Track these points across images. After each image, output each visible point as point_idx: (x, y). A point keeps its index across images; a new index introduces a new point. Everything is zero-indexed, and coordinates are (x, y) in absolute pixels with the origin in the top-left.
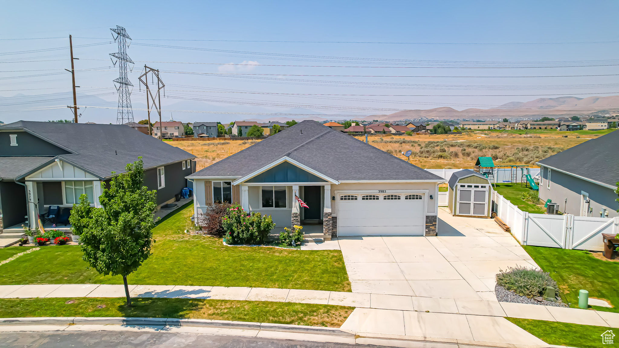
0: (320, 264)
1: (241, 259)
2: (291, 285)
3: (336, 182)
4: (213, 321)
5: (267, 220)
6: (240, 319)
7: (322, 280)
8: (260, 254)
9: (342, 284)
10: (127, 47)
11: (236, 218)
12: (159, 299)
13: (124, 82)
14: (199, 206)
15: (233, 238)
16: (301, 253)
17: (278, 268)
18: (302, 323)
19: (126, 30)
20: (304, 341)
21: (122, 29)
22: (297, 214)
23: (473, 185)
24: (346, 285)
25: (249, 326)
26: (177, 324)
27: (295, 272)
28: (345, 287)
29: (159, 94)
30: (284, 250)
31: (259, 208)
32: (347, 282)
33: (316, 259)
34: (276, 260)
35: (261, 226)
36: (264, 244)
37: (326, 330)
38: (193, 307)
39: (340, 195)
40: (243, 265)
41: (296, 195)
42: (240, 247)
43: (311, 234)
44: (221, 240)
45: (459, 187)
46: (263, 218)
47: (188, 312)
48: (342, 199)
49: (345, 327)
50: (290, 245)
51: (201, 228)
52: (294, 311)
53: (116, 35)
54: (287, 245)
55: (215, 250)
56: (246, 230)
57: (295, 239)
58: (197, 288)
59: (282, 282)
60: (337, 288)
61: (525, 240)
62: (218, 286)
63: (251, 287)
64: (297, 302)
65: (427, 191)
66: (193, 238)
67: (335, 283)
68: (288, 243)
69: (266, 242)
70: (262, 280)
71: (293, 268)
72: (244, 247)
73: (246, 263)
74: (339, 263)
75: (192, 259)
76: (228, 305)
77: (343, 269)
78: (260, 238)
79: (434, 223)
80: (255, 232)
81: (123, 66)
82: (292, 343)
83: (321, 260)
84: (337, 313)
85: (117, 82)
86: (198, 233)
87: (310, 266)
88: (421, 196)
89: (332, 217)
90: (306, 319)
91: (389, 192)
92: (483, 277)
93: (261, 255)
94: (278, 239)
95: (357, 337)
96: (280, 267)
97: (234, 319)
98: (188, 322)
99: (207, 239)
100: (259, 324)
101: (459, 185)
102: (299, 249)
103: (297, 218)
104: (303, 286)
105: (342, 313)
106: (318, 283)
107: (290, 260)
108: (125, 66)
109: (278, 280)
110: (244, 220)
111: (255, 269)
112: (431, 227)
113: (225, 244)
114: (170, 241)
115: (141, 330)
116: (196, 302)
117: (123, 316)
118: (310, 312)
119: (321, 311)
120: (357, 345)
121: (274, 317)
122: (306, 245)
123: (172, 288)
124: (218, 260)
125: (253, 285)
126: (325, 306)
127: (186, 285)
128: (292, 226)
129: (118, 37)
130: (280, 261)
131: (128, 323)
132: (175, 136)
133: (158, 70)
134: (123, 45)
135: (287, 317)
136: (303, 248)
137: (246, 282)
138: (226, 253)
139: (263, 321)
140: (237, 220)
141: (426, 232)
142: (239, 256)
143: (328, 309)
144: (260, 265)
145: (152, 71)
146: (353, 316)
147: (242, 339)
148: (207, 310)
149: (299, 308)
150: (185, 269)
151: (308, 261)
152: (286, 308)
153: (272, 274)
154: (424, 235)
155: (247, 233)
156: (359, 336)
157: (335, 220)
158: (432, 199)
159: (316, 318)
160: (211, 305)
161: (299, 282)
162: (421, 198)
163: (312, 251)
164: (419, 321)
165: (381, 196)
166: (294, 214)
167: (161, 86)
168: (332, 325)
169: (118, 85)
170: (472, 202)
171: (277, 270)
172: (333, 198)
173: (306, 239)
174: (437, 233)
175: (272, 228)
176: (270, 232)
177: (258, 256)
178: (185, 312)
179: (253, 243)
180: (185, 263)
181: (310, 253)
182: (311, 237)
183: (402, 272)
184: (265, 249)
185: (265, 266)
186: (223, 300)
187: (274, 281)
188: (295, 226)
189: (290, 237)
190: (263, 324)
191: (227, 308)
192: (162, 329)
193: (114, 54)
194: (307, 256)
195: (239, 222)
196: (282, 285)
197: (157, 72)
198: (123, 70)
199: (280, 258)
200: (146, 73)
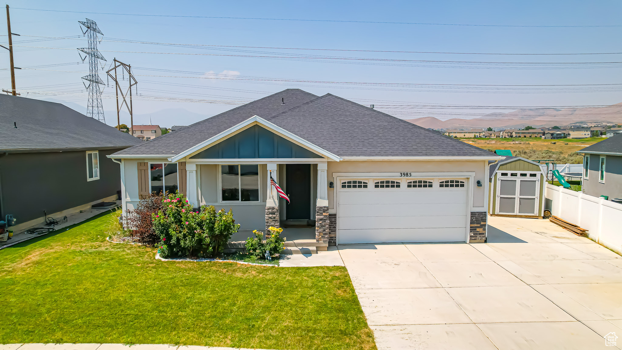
0: (312, 292)
1: (174, 283)
2: (257, 340)
3: (336, 158)
5: (224, 218)
7: (318, 326)
8: (210, 274)
9: (356, 336)
11: (173, 214)
13: (94, 80)
14: (128, 199)
15: (170, 247)
16: (280, 273)
17: (237, 301)
19: (97, 23)
21: (93, 23)
22: (273, 208)
23: (519, 173)
24: (364, 337)
27: (267, 309)
28: (363, 342)
29: (131, 91)
30: (252, 267)
31: (216, 202)
32: (366, 330)
33: (305, 284)
34: (235, 286)
35: (215, 228)
36: (220, 257)
39: (340, 180)
40: (174, 296)
41: (271, 177)
42: (179, 263)
43: (296, 241)
44: (154, 252)
45: (499, 176)
46: (218, 214)
48: (344, 186)
50: (263, 258)
51: (132, 234)
53: (85, 29)
54: (258, 259)
55: (136, 268)
56: (190, 234)
57: (271, 248)
59: (239, 332)
62: (112, 342)
65: (473, 174)
66: (114, 248)
67: (344, 333)
68: (258, 255)
69: (225, 254)
70: (202, 327)
71: (263, 302)
72: (186, 262)
73: (181, 291)
74: (345, 291)
75: (88, 285)
77: (355, 301)
78: (214, 248)
79: (482, 223)
80: (206, 237)
81: (93, 62)
83: (314, 286)
85: (87, 79)
86: (124, 240)
87: (295, 296)
88: (464, 182)
89: (330, 215)
91: (416, 176)
93: (211, 276)
94: (244, 249)
96: (241, 301)
101: (499, 172)
102: (276, 266)
103: (274, 216)
106: (310, 334)
107: (259, 286)
108: (96, 62)
109: (232, 329)
110: (187, 218)
111: (195, 303)
112: (478, 230)
113: (158, 257)
114: (74, 252)
122: (288, 259)
124: (135, 286)
125: (183, 340)
128: (266, 228)
129: (87, 30)
130: (242, 288)
133: (130, 65)
134: (93, 40)
136: (283, 263)
137: (171, 331)
138: (152, 273)
140: (175, 218)
141: (471, 236)
142: (172, 278)
144: (205, 295)
145: (123, 66)
150: (65, 304)
151: (292, 287)
153: (224, 315)
154: (468, 241)
155: (192, 239)
157: (333, 220)
158: (481, 186)
161: (274, 333)
162: (462, 186)
163: (299, 268)
165: (404, 183)
166: (269, 209)
167: (133, 82)
169: (87, 83)
170: (517, 196)
171: (234, 304)
172: (331, 185)
173: (289, 248)
174: (486, 239)
175: (234, 230)
176: (230, 238)
177: (204, 277)
179: (202, 255)
180: (71, 293)
181: (295, 272)
182: (296, 245)
184: (220, 265)
185: (213, 297)
187: (224, 330)
188: (270, 228)
189: (262, 245)
193: (83, 48)
194: (290, 278)
195: (179, 221)
196: (240, 340)
197: (128, 68)
198: (93, 66)
199: (242, 282)
200: (116, 67)
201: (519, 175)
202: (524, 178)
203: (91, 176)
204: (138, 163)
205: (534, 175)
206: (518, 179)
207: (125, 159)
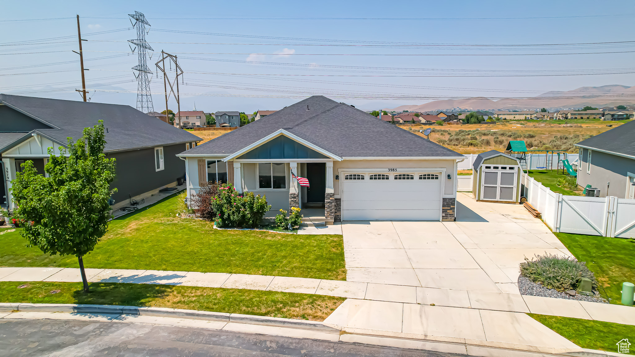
0: (315, 249)
1: (227, 242)
2: (277, 272)
3: (338, 159)
4: (176, 310)
5: (260, 201)
6: (208, 308)
7: (314, 267)
8: (250, 238)
9: (336, 272)
10: (146, 34)
11: (226, 198)
12: (123, 285)
13: (142, 69)
14: (192, 186)
15: (224, 220)
16: (296, 238)
17: (267, 253)
18: (279, 315)
19: (145, 15)
20: (277, 336)
21: (141, 15)
22: (295, 194)
23: (500, 166)
24: (340, 272)
25: (217, 317)
26: (136, 313)
27: (285, 257)
28: (339, 275)
29: (177, 81)
30: (278, 234)
31: (255, 189)
32: (343, 269)
33: (311, 244)
34: (266, 245)
35: (254, 208)
36: (257, 228)
37: (306, 324)
38: (159, 294)
39: (344, 174)
40: (228, 250)
41: (292, 173)
42: (229, 231)
43: (311, 218)
44: (212, 224)
45: (484, 168)
46: (256, 198)
47: (150, 299)
48: (346, 179)
49: (331, 321)
50: (287, 229)
51: (194, 212)
52: (273, 301)
53: (134, 21)
54: (283, 229)
55: (201, 234)
56: (237, 211)
57: (292, 222)
58: (170, 273)
59: (267, 268)
60: (330, 276)
61: (558, 227)
62: (194, 271)
63: (231, 273)
64: (280, 290)
65: (445, 170)
66: (183, 221)
67: (329, 270)
68: (283, 226)
69: (261, 226)
70: (246, 266)
71: (283, 254)
72: (234, 231)
73: (232, 247)
74: (337, 249)
75: (173, 243)
76: (199, 293)
77: (342, 254)
78: (253, 221)
79: (452, 207)
80: (248, 214)
81: (142, 52)
82: (262, 338)
83: (318, 245)
84: (323, 304)
85: (136, 70)
86: (189, 216)
87: (304, 251)
88: (438, 176)
89: (336, 199)
90: (285, 310)
91: (401, 171)
92: (505, 266)
93: (251, 239)
94: (274, 223)
95: (343, 332)
96: (269, 253)
97: (201, 308)
98: (147, 311)
99: (198, 222)
100: (228, 315)
101: (484, 166)
102: (295, 234)
103: (295, 199)
104: (290, 274)
105: (330, 304)
106: (309, 270)
107: (282, 245)
108: (144, 53)
109: (262, 267)
110: (235, 200)
111: (241, 253)
112: (448, 211)
113: (215, 227)
114: (157, 224)
115: (92, 319)
116: (163, 289)
117: (75, 303)
118: (292, 302)
119: (305, 301)
120: (341, 342)
121: (248, 307)
122: (304, 229)
123: (142, 273)
124: (203, 243)
125: (234, 271)
126: (311, 296)
127: (159, 270)
128: (290, 208)
129: (136, 23)
130: (270, 246)
131: (79, 311)
132: (197, 126)
133: (176, 56)
134: (141, 32)
135: (263, 307)
136: (300, 232)
137: (227, 267)
138: (213, 236)
139: (234, 312)
140: (227, 200)
141: (443, 216)
142: (226, 240)
143: (314, 299)
144: (247, 249)
145: (170, 57)
146: (341, 309)
147: (204, 332)
148: (174, 297)
149: (279, 297)
150: (163, 252)
151: (303, 246)
152: (264, 298)
153: (259, 259)
154: (441, 221)
155: (238, 215)
156: (345, 332)
157: (338, 203)
158: (450, 178)
159: (298, 309)
160: (178, 293)
161: (287, 269)
162: (437, 178)
163: (310, 235)
164: (421, 316)
165: (392, 175)
166: (291, 195)
167: (179, 72)
168: (315, 317)
169: (137, 73)
170: (499, 185)
171: (265, 255)
172: (337, 177)
173: (306, 222)
174: (455, 218)
175: (267, 209)
176: (264, 214)
177: (246, 239)
178: (147, 300)
179: (245, 226)
180: (164, 247)
181: (308, 238)
182: (311, 220)
183: (409, 259)
184: (257, 233)
185: (252, 250)
186: (194, 287)
187: (258, 267)
188: (292, 208)
189: (286, 220)
190: (233, 315)
191: (196, 296)
192: (116, 318)
193: (133, 40)
194: (303, 241)
195: (229, 202)
196: (267, 272)
197: (175, 58)
198: (142, 57)
199: (271, 242)
200: (164, 59)
201: (500, 168)
202: (504, 171)
203: (158, 167)
204: (198, 160)
205: (513, 168)
206: (500, 171)
207: (189, 158)
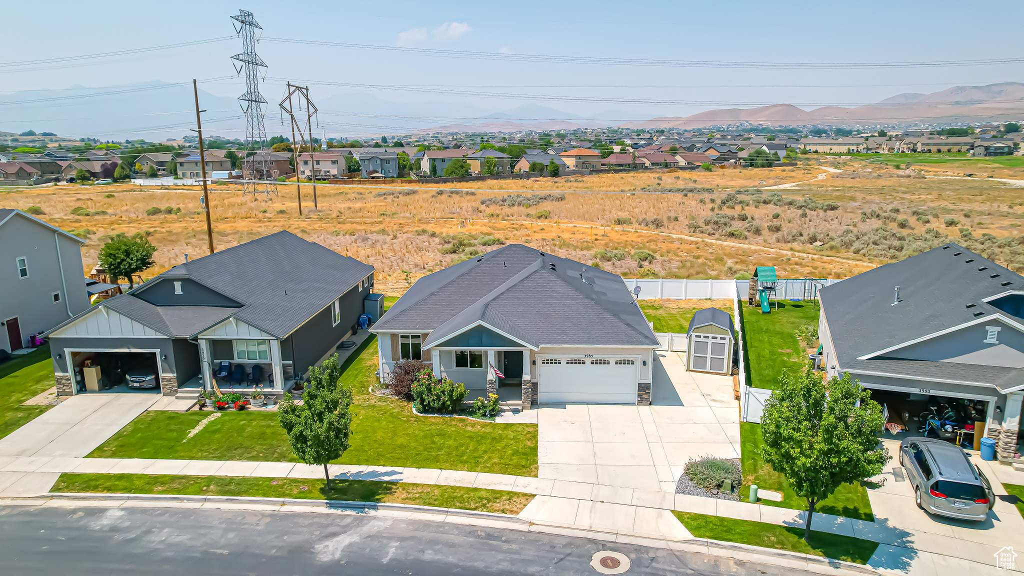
0: (512, 442)
1: (432, 434)
2: (480, 468)
3: (535, 348)
4: (406, 506)
5: (459, 389)
6: (430, 504)
7: (511, 463)
8: (451, 427)
9: (529, 468)
11: (426, 385)
12: (354, 481)
13: (253, 98)
14: (384, 361)
15: (424, 406)
16: (495, 428)
17: (469, 446)
18: (485, 510)
19: (254, 15)
20: (484, 527)
21: (249, 15)
22: (492, 380)
24: (533, 469)
25: (438, 511)
26: (375, 508)
27: (485, 452)
28: (532, 472)
29: (310, 126)
30: (477, 422)
31: (452, 368)
32: (536, 466)
33: (509, 436)
34: (467, 437)
35: (453, 395)
36: (456, 414)
37: (505, 517)
38: (388, 490)
39: (541, 359)
40: (433, 443)
41: (490, 364)
42: (431, 417)
43: (508, 402)
44: (411, 407)
45: (693, 337)
46: (455, 384)
47: (383, 496)
48: (544, 363)
49: (523, 515)
50: (484, 415)
52: (479, 498)
54: (481, 417)
55: (404, 421)
56: (437, 399)
57: (490, 409)
58: (389, 469)
59: (471, 464)
60: (524, 473)
61: (745, 416)
62: (409, 467)
63: (441, 469)
64: (483, 487)
65: (640, 356)
66: (380, 401)
67: (523, 466)
68: (482, 413)
69: (460, 411)
70: (453, 461)
71: (483, 448)
72: (435, 418)
73: (436, 439)
74: (532, 442)
75: (381, 433)
76: (419, 490)
77: (535, 449)
78: (452, 408)
79: (647, 391)
80: (447, 401)
81: (251, 72)
82: (475, 529)
83: (515, 438)
84: (518, 500)
85: (244, 100)
86: (384, 394)
87: (502, 445)
88: (634, 361)
89: (533, 384)
90: (489, 505)
91: (596, 357)
92: (675, 464)
93: (453, 428)
94: (472, 408)
95: (532, 524)
96: (471, 446)
97: (425, 504)
98: (384, 506)
99: (395, 404)
100: (446, 509)
101: (694, 334)
102: (493, 422)
103: (493, 386)
104: (490, 470)
105: (523, 500)
106: (507, 466)
107: (482, 437)
108: (255, 73)
109: (467, 462)
110: (435, 388)
111: (446, 447)
112: (644, 396)
113: (415, 412)
115: (344, 513)
116: (390, 486)
117: (326, 499)
118: (494, 498)
119: (504, 498)
120: (530, 532)
121: (460, 503)
122: (502, 416)
123: (366, 469)
124: (408, 435)
125: (443, 467)
126: (509, 493)
127: (379, 466)
128: (487, 393)
129: (242, 27)
130: (471, 438)
131: (331, 506)
132: (333, 175)
133: (307, 86)
135: (472, 503)
136: (498, 420)
137: (437, 462)
138: (416, 425)
139: (451, 507)
140: (427, 388)
141: (638, 401)
142: (429, 430)
143: (511, 495)
144: (451, 442)
145: (299, 90)
146: (533, 504)
147: (432, 524)
148: (400, 494)
149: (483, 494)
150: (376, 445)
151: (501, 439)
152: (472, 494)
153: (462, 455)
154: (636, 404)
155: (438, 402)
156: (533, 524)
157: (535, 387)
158: (646, 365)
159: (498, 505)
160: (404, 489)
161: (488, 465)
162: (633, 364)
163: (507, 424)
164: (591, 511)
165: (588, 361)
166: (489, 381)
168: (512, 512)
169: (245, 104)
170: (709, 356)
171: (468, 449)
172: (534, 363)
173: (503, 408)
174: (651, 402)
175: (466, 395)
176: (463, 401)
178: (381, 496)
179: (445, 412)
180: (374, 439)
181: (505, 428)
182: (508, 405)
183: (595, 454)
184: (457, 420)
185: (456, 444)
186: (415, 484)
187: (464, 463)
188: (490, 394)
189: (485, 407)
190: (450, 510)
191: (419, 493)
192: (362, 512)
193: (238, 55)
194: (501, 432)
195: (429, 390)
196: (471, 468)
198: (252, 79)
199: (472, 434)
200: (289, 97)
201: (710, 338)
202: (715, 341)
205: (724, 339)
206: (710, 341)
